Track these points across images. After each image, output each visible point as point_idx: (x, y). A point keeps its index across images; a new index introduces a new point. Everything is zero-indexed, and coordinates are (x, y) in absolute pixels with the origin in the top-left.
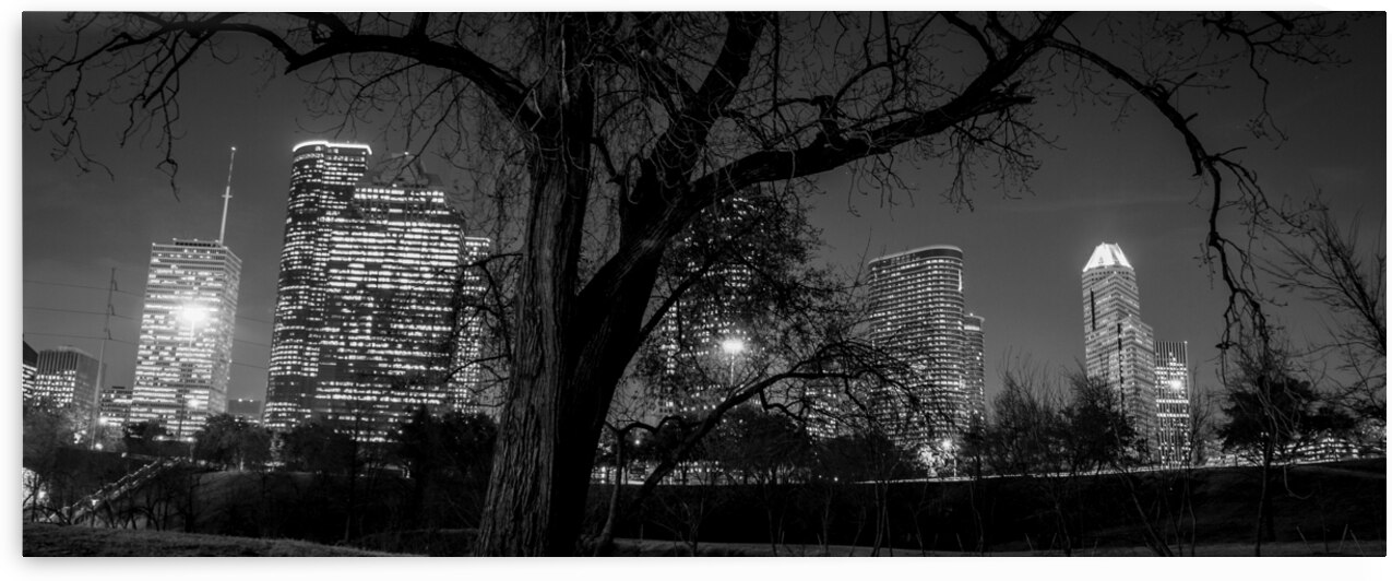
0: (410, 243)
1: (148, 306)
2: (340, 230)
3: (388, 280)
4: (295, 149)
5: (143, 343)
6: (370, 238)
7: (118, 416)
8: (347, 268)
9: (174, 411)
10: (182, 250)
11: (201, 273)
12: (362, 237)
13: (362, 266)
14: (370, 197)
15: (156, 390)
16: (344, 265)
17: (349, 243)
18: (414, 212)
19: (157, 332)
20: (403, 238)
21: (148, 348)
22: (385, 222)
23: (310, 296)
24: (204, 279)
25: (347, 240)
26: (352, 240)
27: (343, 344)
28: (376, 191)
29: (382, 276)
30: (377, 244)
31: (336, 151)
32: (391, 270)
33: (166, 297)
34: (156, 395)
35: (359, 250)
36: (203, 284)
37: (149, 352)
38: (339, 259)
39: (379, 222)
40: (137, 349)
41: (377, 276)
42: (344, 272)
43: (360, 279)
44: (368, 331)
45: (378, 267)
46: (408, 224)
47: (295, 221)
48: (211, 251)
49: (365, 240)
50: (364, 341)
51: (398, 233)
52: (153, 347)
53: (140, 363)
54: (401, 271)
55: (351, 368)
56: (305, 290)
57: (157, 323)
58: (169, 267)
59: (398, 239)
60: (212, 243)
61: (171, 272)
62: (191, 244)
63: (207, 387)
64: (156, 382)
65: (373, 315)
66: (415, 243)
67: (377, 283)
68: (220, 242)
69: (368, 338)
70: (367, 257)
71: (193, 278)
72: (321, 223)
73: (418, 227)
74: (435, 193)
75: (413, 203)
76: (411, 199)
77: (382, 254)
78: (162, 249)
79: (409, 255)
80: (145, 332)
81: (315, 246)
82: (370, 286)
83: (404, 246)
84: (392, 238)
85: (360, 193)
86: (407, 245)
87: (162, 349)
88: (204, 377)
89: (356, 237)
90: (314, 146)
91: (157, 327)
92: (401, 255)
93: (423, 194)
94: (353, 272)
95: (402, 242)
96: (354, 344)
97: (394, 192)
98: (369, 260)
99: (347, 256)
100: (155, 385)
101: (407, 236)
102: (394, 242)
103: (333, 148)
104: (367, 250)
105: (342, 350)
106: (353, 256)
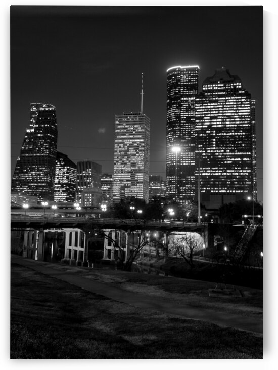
0: (228, 106)
1: (116, 141)
2: (198, 104)
3: (221, 123)
4: (167, 71)
5: (116, 156)
6: (211, 106)
7: (106, 185)
8: (203, 119)
9: (130, 183)
10: (127, 117)
11: (136, 126)
12: (208, 106)
13: (209, 118)
14: (209, 88)
15: (122, 174)
16: (201, 118)
17: (203, 109)
18: (229, 93)
19: (120, 151)
20: (225, 105)
21: (118, 158)
22: (217, 98)
23: (181, 132)
24: (137, 128)
25: (201, 107)
26: (204, 107)
27: (204, 151)
28: (211, 85)
29: (218, 122)
30: (214, 108)
31: (185, 70)
32: (221, 119)
33: (122, 137)
34: (123, 176)
35: (207, 111)
36: (137, 130)
37: (118, 159)
38: (199, 116)
39: (214, 99)
40: (114, 159)
41: (216, 122)
42: (202, 121)
43: (208, 124)
44: (214, 145)
45: (216, 118)
46: (227, 98)
47: (171, 101)
48: (139, 117)
49: (209, 107)
50: (214, 150)
51: (223, 102)
52: (120, 157)
53: (115, 164)
54: (226, 119)
55: (208, 161)
56: (178, 129)
57: (120, 147)
58: (123, 125)
59: (223, 105)
60: (138, 113)
61: (124, 126)
62: (130, 115)
63: (142, 172)
64: (122, 171)
65: (216, 139)
66: (230, 106)
67: (217, 125)
68: (141, 112)
69: (214, 148)
70: (211, 114)
71: (133, 128)
72: (182, 101)
73: (231, 99)
74: (237, 84)
75: (228, 89)
76: (227, 87)
77: (217, 112)
78: (119, 117)
79: (229, 112)
80: (116, 151)
81: (181, 110)
82: (213, 126)
83: (226, 108)
84: (220, 105)
85: (205, 87)
86: (228, 107)
87: (123, 158)
88: (141, 168)
89: (205, 106)
90: (176, 69)
91: (120, 149)
92: (225, 112)
93: (232, 84)
94: (206, 121)
95: (225, 106)
96: (209, 151)
97: (219, 85)
98: (212, 115)
99: (202, 114)
100: (122, 172)
101: (227, 103)
102: (221, 106)
103: (184, 69)
104: (210, 111)
105: (204, 154)
106: (204, 114)
